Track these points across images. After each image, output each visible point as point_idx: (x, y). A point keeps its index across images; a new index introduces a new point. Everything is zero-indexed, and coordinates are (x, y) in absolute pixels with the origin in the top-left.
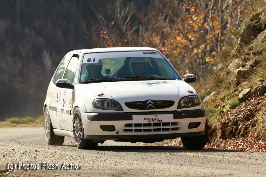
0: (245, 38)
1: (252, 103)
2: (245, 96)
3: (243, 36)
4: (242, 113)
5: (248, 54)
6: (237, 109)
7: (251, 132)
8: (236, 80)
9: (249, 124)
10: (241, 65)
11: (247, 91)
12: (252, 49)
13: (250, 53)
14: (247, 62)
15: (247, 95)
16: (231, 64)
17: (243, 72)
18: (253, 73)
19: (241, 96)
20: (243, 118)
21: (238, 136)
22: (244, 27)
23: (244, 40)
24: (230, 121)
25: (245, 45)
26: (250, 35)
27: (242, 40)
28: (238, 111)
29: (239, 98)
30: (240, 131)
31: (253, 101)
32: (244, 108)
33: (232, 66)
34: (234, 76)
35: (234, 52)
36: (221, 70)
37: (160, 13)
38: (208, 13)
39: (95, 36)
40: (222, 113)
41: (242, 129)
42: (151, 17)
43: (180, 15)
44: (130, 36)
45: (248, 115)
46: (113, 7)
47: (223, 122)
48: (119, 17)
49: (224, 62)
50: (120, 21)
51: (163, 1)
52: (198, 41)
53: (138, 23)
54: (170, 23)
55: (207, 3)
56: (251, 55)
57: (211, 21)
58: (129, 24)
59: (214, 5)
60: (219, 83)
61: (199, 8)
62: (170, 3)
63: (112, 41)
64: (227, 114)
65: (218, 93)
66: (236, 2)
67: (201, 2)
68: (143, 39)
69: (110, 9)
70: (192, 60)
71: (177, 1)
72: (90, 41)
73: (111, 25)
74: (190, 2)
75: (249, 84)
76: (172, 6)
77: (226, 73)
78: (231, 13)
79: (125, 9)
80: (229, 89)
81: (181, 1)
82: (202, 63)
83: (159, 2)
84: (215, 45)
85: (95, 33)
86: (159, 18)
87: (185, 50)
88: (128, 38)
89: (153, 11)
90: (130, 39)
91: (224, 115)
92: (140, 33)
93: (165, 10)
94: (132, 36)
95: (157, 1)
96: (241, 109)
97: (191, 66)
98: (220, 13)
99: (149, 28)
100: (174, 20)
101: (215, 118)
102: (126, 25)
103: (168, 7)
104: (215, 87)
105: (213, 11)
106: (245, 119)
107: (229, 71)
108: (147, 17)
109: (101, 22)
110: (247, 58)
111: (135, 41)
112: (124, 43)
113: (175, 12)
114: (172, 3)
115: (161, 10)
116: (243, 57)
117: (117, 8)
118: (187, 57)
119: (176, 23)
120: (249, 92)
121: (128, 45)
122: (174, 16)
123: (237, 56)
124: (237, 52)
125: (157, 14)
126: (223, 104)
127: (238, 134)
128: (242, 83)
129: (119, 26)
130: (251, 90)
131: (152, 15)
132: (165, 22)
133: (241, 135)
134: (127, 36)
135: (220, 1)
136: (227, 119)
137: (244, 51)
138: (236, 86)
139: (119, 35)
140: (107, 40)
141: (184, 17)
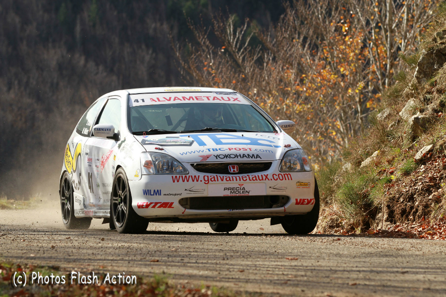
0: (425, 67)
1: (435, 167)
2: (425, 156)
3: (421, 65)
4: (420, 183)
5: (429, 93)
6: (412, 177)
7: (434, 212)
8: (411, 132)
9: (430, 199)
10: (419, 110)
11: (427, 149)
12: (436, 85)
13: (433, 91)
14: (428, 105)
15: (428, 154)
16: (404, 108)
17: (422, 120)
18: (437, 120)
19: (418, 156)
20: (422, 190)
21: (414, 218)
22: (424, 51)
23: (423, 71)
24: (401, 196)
25: (425, 79)
26: (433, 64)
27: (421, 71)
28: (414, 180)
29: (416, 160)
30: (417, 210)
31: (437, 164)
32: (423, 175)
33: (405, 110)
34: (408, 127)
35: (408, 90)
36: (389, 118)
37: (295, 33)
38: (370, 33)
39: (195, 69)
40: (390, 182)
41: (421, 208)
42: (281, 39)
43: (327, 37)
44: (250, 70)
45: (429, 185)
46: (224, 24)
47: (391, 196)
48: (232, 40)
49: (393, 106)
50: (234, 46)
51: (300, 15)
52: (354, 77)
53: (261, 49)
54: (311, 49)
55: (368, 18)
56: (435, 93)
57: (373, 46)
58: (248, 50)
59: (379, 21)
60: (385, 137)
61: (355, 25)
62: (312, 19)
63: (222, 77)
64: (397, 185)
65: (383, 153)
66: (413, 17)
67: (359, 16)
68: (269, 73)
69: (219, 27)
70: (345, 105)
71: (321, 15)
72: (188, 78)
73: (220, 53)
74: (342, 17)
75: (432, 137)
76: (314, 23)
77: (395, 123)
78: (406, 33)
79: (242, 27)
80: (400, 146)
81: (328, 14)
82: (361, 110)
83: (293, 17)
84: (380, 82)
85: (195, 65)
86: (294, 40)
87: (335, 90)
88: (246, 72)
89: (285, 31)
90: (250, 74)
91: (393, 185)
92: (265, 64)
93: (303, 29)
94: (252, 70)
95: (290, 15)
96: (419, 176)
97: (344, 115)
98: (388, 34)
99: (279, 56)
100: (317, 44)
101: (378, 191)
102: (243, 53)
103: (307, 23)
104: (378, 143)
105: (377, 30)
106: (424, 191)
107: (401, 119)
108: (275, 40)
109: (204, 48)
110: (428, 98)
111: (257, 77)
112: (240, 80)
113: (319, 31)
114: (314, 18)
115: (298, 29)
116: (421, 97)
117: (230, 25)
118: (338, 101)
119: (320, 49)
120: (431, 150)
121: (247, 83)
122: (317, 38)
123: (412, 96)
124: (414, 89)
125: (292, 35)
126: (391, 169)
127: (414, 215)
128: (420, 137)
129: (232, 53)
130: (434, 146)
131: (283, 36)
132: (304, 47)
133: (418, 216)
134: (245, 69)
135: (388, 14)
136: (397, 192)
137: (423, 88)
138: (410, 142)
139: (232, 67)
140: (214, 75)
141: (333, 39)
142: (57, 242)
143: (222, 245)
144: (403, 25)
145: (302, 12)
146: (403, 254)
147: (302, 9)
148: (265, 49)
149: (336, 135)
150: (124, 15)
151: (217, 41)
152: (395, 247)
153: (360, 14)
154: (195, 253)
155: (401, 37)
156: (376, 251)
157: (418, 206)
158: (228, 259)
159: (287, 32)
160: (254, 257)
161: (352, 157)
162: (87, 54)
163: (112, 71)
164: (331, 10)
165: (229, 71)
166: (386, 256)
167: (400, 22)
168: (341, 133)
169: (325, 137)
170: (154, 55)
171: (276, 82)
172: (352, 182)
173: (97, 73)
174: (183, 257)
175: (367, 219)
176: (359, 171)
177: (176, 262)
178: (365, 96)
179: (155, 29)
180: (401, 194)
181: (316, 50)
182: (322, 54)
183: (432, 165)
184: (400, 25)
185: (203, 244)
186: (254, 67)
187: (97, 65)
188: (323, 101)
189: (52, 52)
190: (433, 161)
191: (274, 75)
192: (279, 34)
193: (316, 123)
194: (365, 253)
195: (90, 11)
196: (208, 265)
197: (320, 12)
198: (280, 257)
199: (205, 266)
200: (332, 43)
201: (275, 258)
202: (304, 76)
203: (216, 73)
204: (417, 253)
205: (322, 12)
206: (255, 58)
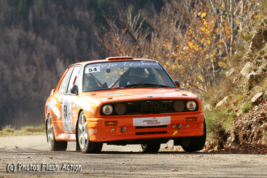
0: (257, 42)
1: (265, 107)
2: (257, 100)
3: (254, 41)
4: (255, 117)
5: (260, 58)
6: (250, 113)
7: (264, 136)
8: (248, 84)
9: (262, 128)
10: (253, 70)
11: (259, 96)
12: (264, 54)
13: (262, 58)
14: (259, 66)
15: (259, 99)
16: (244, 68)
17: (255, 76)
18: (265, 77)
19: (254, 100)
20: (256, 122)
21: (252, 140)
22: (255, 31)
23: (255, 44)
24: (243, 126)
25: (257, 50)
26: (262, 40)
27: (254, 44)
28: (251, 115)
29: (252, 102)
30: (253, 135)
31: (266, 105)
32: (257, 112)
33: (244, 70)
34: (246, 81)
35: (246, 57)
36: (233, 75)
37: (171, 19)
38: (219, 18)
39: (108, 43)
40: (236, 117)
41: (256, 133)
42: (162, 23)
43: (192, 21)
44: (143, 43)
45: (261, 119)
46: (125, 14)
47: (236, 126)
48: (130, 24)
49: (236, 67)
50: (132, 28)
51: (174, 7)
52: (209, 46)
53: (150, 30)
54: (182, 29)
55: (218, 8)
56: (263, 59)
57: (222, 26)
58: (141, 30)
59: (225, 10)
60: (231, 87)
61: (210, 13)
62: (182, 9)
63: (125, 48)
64: (240, 119)
65: (231, 97)
66: (247, 7)
67: (212, 7)
68: (155, 45)
69: (122, 16)
70: (204, 65)
71: (188, 7)
72: (103, 49)
73: (123, 33)
74: (201, 8)
75: (262, 88)
76: (183, 12)
77: (238, 78)
78: (242, 18)
79: (137, 15)
80: (241, 93)
81: (192, 6)
82: (215, 68)
83: (170, 9)
84: (227, 50)
85: (108, 41)
86: (171, 24)
87: (198, 55)
88: (140, 44)
89: (165, 18)
90: (143, 46)
91: (237, 119)
92: (152, 40)
93: (176, 16)
94: (144, 43)
95: (168, 7)
96: (254, 113)
97: (204, 71)
98: (231, 18)
99: (161, 34)
100: (186, 25)
101: (228, 123)
102: (138, 32)
103: (179, 13)
104: (227, 91)
105: (224, 16)
106: (258, 123)
107: (242, 75)
108: (158, 23)
109: (113, 29)
110: (259, 62)
111: (147, 47)
112: (137, 49)
113: (187, 18)
114: (183, 9)
115: (173, 16)
116: (254, 61)
117: (129, 15)
118: (200, 62)
119: (188, 29)
120: (261, 96)
121: (141, 52)
122: (186, 22)
123: (249, 60)
124: (249, 56)
125: (169, 20)
126: (236, 108)
127: (251, 138)
128: (254, 88)
129: (131, 32)
130: (263, 93)
131: (163, 21)
132: (177, 28)
133: (254, 139)
134: (139, 42)
135: (231, 6)
136: (240, 124)
137: (256, 56)
138: (248, 90)
139: (131, 41)
140: (119, 47)
141: (196, 23)
142: (22, 160)
143: (128, 161)
144: (240, 12)
145: (175, 5)
146: (246, 165)
147: (175, 3)
148: (152, 29)
149: (199, 84)
150: (60, 7)
151: (121, 25)
152: (240, 160)
153: (213, 6)
154: (111, 167)
155: (239, 20)
156: (228, 163)
157: (254, 133)
158: (133, 171)
159: (166, 18)
160: (150, 169)
161: (210, 101)
162: (37, 33)
163: (53, 43)
164: (194, 4)
165: (129, 44)
166: (235, 167)
167: (239, 11)
168: (202, 83)
169: (192, 86)
170: (80, 32)
171: (160, 51)
172: (211, 117)
173: (43, 45)
174: (104, 170)
175: (221, 141)
176: (215, 110)
177: (100, 174)
178: (217, 59)
179: (80, 16)
180: (243, 125)
181: (185, 29)
182: (189, 32)
183: (262, 106)
184: (238, 13)
185: (116, 160)
186: (145, 41)
187: (43, 39)
188: (190, 62)
189: (14, 31)
190: (263, 103)
191: (159, 46)
192: (161, 20)
193: (186, 77)
194: (221, 165)
195: (38, 4)
196: (120, 175)
197: (187, 5)
198: (167, 169)
199: (118, 176)
200: (195, 25)
201: (164, 170)
202: (177, 46)
203: (121, 46)
204: (255, 165)
205: (188, 5)
206: (146, 35)
